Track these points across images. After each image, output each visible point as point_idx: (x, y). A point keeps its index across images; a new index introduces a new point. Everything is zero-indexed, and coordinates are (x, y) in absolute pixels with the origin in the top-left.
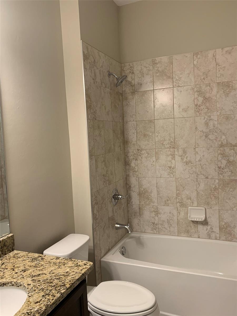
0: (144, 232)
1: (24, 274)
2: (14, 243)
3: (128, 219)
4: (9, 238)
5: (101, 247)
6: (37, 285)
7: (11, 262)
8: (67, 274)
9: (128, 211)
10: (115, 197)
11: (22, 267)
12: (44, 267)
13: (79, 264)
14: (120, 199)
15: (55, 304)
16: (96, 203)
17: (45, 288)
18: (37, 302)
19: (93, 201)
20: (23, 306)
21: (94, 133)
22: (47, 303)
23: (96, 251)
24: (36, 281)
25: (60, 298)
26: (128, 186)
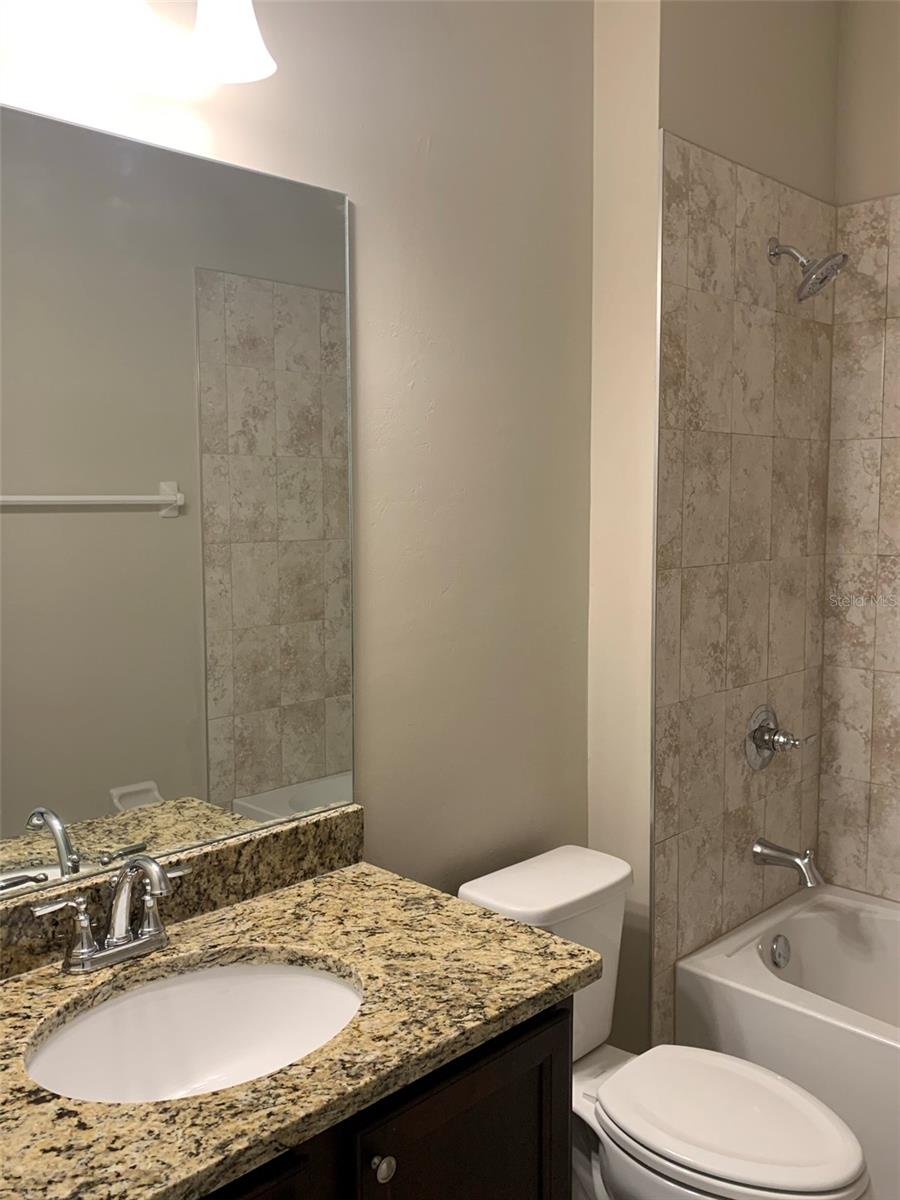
0: (881, 897)
1: (369, 942)
2: (362, 838)
3: (818, 834)
4: (348, 818)
5: (682, 916)
6: (397, 985)
7: (340, 896)
8: (500, 974)
9: (819, 802)
10: (760, 737)
11: (368, 919)
12: (435, 935)
13: (552, 948)
14: (777, 747)
15: (437, 1059)
16: (673, 748)
17: (418, 999)
18: (380, 1038)
19: (658, 739)
20: (335, 1037)
21: (683, 481)
22: (410, 1047)
23: (658, 928)
24: (397, 973)
25: (458, 1045)
26: (825, 705)
